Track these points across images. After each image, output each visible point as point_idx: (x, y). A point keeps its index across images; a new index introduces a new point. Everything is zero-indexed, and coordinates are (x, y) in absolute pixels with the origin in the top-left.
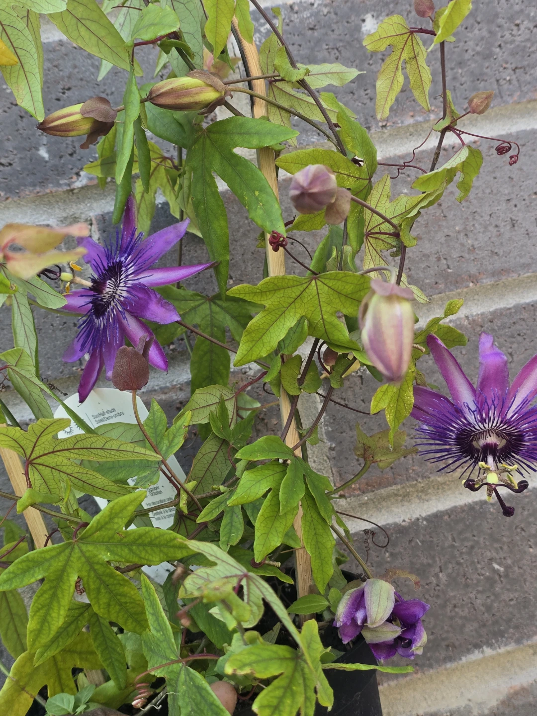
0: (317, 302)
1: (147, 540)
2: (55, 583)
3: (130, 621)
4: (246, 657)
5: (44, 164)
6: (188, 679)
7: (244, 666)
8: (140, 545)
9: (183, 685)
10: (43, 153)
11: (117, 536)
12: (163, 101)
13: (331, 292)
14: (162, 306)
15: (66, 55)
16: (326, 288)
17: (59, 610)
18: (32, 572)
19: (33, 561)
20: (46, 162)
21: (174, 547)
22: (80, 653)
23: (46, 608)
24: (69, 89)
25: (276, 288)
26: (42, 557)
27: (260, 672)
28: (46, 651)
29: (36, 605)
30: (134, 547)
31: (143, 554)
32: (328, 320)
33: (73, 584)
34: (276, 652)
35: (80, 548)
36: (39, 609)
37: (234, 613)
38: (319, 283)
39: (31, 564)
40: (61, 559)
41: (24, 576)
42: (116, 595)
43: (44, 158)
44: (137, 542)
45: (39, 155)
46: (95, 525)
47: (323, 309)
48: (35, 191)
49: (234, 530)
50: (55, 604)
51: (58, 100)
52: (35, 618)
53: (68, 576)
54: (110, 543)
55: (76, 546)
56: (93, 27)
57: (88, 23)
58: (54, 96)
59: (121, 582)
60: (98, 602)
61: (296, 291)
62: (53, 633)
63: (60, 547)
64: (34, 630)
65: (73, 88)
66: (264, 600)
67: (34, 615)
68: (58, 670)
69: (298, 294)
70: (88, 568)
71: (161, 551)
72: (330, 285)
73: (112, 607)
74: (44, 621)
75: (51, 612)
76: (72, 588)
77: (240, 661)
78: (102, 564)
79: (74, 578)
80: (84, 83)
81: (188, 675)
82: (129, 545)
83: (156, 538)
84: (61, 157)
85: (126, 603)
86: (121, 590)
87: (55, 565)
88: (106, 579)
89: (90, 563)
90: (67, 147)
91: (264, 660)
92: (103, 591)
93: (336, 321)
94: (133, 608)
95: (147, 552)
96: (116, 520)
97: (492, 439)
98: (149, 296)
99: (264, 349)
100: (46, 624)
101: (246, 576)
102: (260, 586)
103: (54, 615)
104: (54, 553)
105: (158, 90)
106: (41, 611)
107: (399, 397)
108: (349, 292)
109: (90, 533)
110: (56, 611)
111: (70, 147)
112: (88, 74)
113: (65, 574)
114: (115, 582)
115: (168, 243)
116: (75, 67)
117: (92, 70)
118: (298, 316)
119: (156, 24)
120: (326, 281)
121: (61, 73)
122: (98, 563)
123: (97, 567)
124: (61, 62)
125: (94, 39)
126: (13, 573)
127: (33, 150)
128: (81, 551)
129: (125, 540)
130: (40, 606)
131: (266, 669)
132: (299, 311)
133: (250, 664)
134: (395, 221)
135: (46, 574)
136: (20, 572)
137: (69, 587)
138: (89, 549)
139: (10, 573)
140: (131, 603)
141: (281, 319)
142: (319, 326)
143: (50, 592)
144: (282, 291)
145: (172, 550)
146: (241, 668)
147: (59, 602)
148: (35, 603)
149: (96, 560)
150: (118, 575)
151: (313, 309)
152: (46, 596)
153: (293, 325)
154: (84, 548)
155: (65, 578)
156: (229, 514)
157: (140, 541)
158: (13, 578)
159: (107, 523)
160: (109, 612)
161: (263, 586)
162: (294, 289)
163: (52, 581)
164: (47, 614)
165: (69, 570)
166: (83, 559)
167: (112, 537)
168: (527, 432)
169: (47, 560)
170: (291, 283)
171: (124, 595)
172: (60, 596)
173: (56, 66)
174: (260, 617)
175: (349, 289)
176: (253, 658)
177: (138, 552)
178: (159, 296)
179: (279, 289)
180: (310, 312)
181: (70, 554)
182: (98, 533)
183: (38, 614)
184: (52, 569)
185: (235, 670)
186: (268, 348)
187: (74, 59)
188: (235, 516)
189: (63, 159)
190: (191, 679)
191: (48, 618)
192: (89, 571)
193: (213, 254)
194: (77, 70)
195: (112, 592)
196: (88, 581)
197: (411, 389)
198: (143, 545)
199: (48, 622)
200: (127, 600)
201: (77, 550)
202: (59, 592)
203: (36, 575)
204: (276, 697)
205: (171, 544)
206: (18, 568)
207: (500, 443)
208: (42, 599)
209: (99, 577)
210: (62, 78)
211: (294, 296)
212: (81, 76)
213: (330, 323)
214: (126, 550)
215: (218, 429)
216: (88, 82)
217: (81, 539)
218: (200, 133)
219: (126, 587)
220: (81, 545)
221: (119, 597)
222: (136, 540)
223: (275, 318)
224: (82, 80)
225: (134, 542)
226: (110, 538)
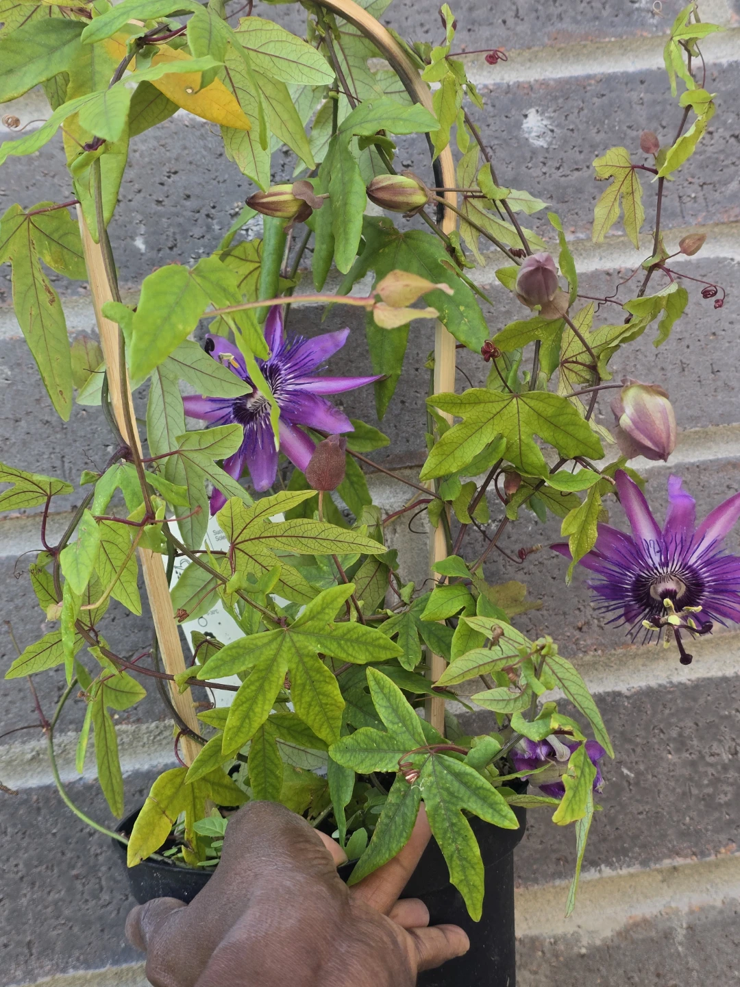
0: (516, 421)
1: (355, 636)
2: (264, 673)
3: (325, 726)
5: (139, 256)
8: (347, 640)
10: (140, 244)
11: (327, 627)
13: (532, 412)
14: (331, 414)
15: (176, 133)
16: (528, 408)
17: (264, 703)
18: (242, 659)
19: (243, 647)
20: (142, 254)
21: (380, 646)
23: (249, 702)
24: (175, 173)
30: (343, 643)
31: (350, 650)
32: (526, 441)
33: (283, 675)
35: (291, 638)
36: (242, 703)
38: (520, 401)
39: (241, 651)
40: (273, 647)
41: (234, 663)
42: (318, 694)
43: (139, 249)
44: (346, 637)
45: (135, 246)
46: (308, 613)
47: (522, 429)
48: (126, 287)
49: (411, 652)
50: (260, 698)
51: (162, 184)
52: (237, 713)
53: (278, 666)
54: (320, 635)
55: (287, 635)
58: (158, 180)
59: (328, 679)
60: (300, 700)
61: (496, 407)
62: (253, 731)
63: (273, 634)
64: (233, 728)
65: (180, 172)
67: (236, 709)
68: (194, 798)
69: (498, 410)
70: (298, 660)
71: (368, 650)
72: (532, 405)
73: (312, 708)
74: (246, 717)
75: (254, 706)
76: (282, 680)
78: (312, 657)
79: (284, 669)
80: (193, 167)
82: (337, 639)
83: (364, 635)
84: (159, 250)
85: (326, 704)
86: (325, 688)
87: (267, 653)
88: (313, 674)
89: (300, 655)
90: (167, 239)
92: (308, 687)
93: (533, 444)
95: (354, 649)
96: (327, 611)
97: (671, 585)
99: (455, 465)
100: (247, 721)
103: (258, 710)
104: (266, 640)
105: (378, 183)
107: (583, 529)
109: (302, 623)
110: (260, 705)
111: (171, 239)
112: (198, 157)
113: (276, 664)
114: (322, 679)
115: (325, 351)
116: (185, 148)
117: (205, 153)
118: (495, 433)
120: (529, 401)
121: (168, 154)
122: (308, 655)
123: (306, 660)
124: (169, 141)
126: (221, 659)
127: (129, 240)
128: (292, 640)
129: (336, 634)
130: (244, 700)
132: (497, 428)
134: (595, 352)
135: (256, 662)
136: (229, 658)
137: (278, 679)
138: (300, 640)
139: (218, 659)
140: (331, 705)
141: (477, 435)
142: (514, 446)
143: (257, 684)
144: (482, 405)
147: (264, 695)
149: (305, 652)
150: (325, 671)
151: (511, 427)
152: (253, 688)
153: (490, 441)
154: (295, 637)
155: (275, 668)
157: (349, 636)
158: (220, 665)
159: (319, 613)
160: (308, 713)
163: (261, 671)
164: (250, 709)
165: (280, 660)
166: (293, 650)
167: (323, 629)
168: (708, 582)
169: (258, 647)
170: (493, 398)
171: (327, 694)
172: (267, 688)
173: (163, 146)
175: (550, 411)
177: (346, 647)
178: (328, 403)
179: (480, 403)
180: (508, 431)
181: (282, 642)
182: (310, 623)
183: (240, 706)
184: (263, 658)
186: (459, 464)
187: (184, 139)
189: (161, 252)
191: (251, 713)
192: (298, 664)
194: (186, 152)
195: (316, 688)
196: (295, 675)
197: (595, 522)
198: (350, 641)
199: (249, 719)
200: (330, 701)
201: (288, 640)
202: (266, 684)
203: (245, 662)
205: (377, 643)
206: (227, 655)
207: (680, 591)
208: (248, 690)
209: (307, 672)
210: (169, 160)
211: (494, 411)
212: (191, 159)
213: (527, 445)
214: (335, 644)
216: (198, 166)
217: (293, 629)
218: (394, 237)
219: (330, 687)
220: (292, 634)
221: (321, 697)
222: (345, 634)
223: (470, 433)
224: (191, 163)
225: (342, 637)
226: (320, 630)
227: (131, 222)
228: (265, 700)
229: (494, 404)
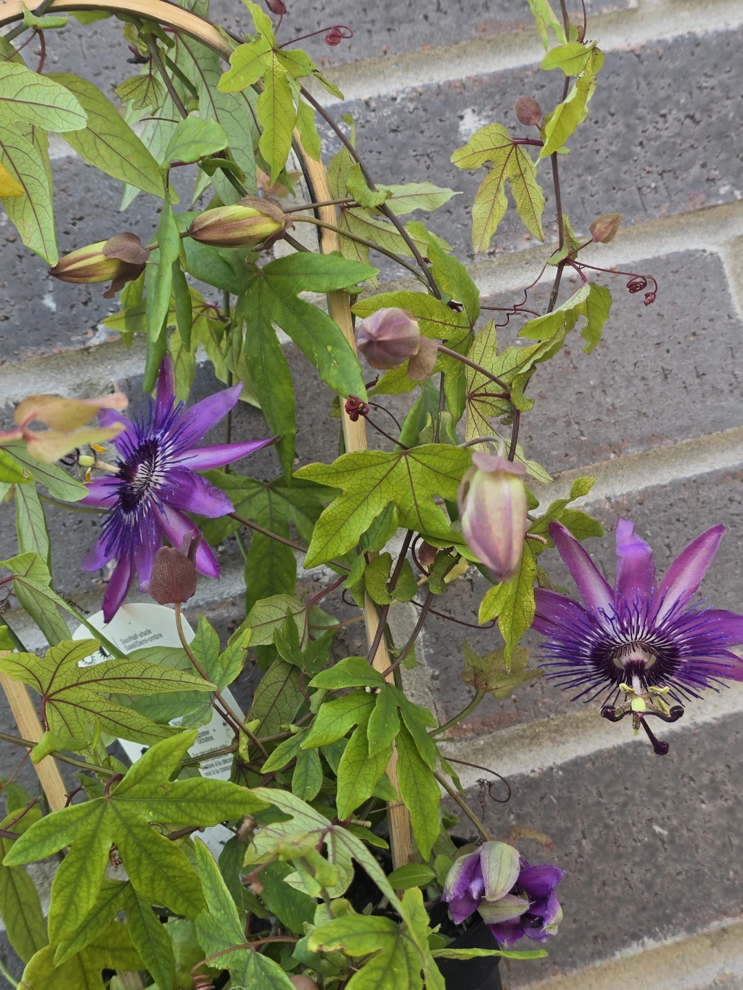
0: (408, 483)
1: (200, 795)
2: (83, 853)
3: (180, 901)
4: (334, 930)
5: (51, 316)
6: (258, 968)
7: (331, 941)
8: (191, 800)
9: (252, 977)
10: (49, 302)
11: (161, 789)
12: (207, 236)
13: (427, 470)
14: (210, 494)
15: (76, 175)
16: (420, 465)
17: (89, 888)
18: (53, 838)
19: (54, 825)
20: (53, 314)
21: (235, 802)
22: (113, 950)
23: (72, 886)
24: (81, 219)
25: (355, 466)
26: (65, 819)
27: (352, 948)
28: (70, 945)
29: (59, 882)
30: (183, 804)
31: (195, 813)
32: (423, 506)
33: (106, 853)
34: (371, 925)
35: (113, 806)
36: (62, 889)
37: (317, 875)
38: (410, 460)
39: (51, 829)
40: (90, 821)
41: (44, 844)
42: (161, 867)
43: (50, 309)
44: (188, 797)
45: (44, 306)
46: (133, 776)
47: (416, 493)
48: (39, 352)
49: (309, 782)
50: (84, 880)
51: (67, 233)
52: (58, 899)
53: (100, 843)
54: (152, 799)
55: (109, 805)
56: (115, 143)
57: (108, 139)
58: (62, 229)
59: (168, 850)
60: (138, 876)
61: (381, 471)
62: (81, 919)
63: (89, 806)
64: (57, 915)
65: (87, 218)
66: (353, 860)
67: (57, 896)
68: (85, 973)
69: (384, 474)
70: (125, 832)
71: (218, 808)
72: (425, 462)
73: (156, 883)
74: (70, 903)
75: (78, 890)
76: (106, 859)
77: (327, 935)
78: (143, 827)
79: (107, 846)
80: (100, 210)
81: (259, 964)
82: (177, 801)
83: (212, 791)
84: (72, 307)
85: (175, 877)
86: (168, 860)
87: (83, 829)
88: (149, 846)
89: (128, 824)
90: (80, 294)
91: (357, 934)
92: (145, 861)
93: (433, 508)
94: (184, 883)
95: (200, 809)
96: (159, 769)
97: (637, 655)
98: (194, 482)
99: (343, 546)
100: (73, 907)
101: (330, 830)
102: (349, 842)
103: (83, 894)
104: (81, 814)
105: (202, 222)
106: (66, 890)
107: (516, 602)
108: (449, 470)
109: (126, 786)
110: (84, 889)
111: (84, 293)
112: (105, 198)
113: (96, 840)
114: (160, 850)
115: (216, 414)
116: (88, 190)
117: (111, 193)
118: (385, 502)
119: (199, 142)
120: (419, 457)
121: (70, 199)
122: (138, 825)
123: (136, 831)
124: (70, 184)
125: (117, 159)
126: (29, 841)
127: (36, 299)
128: (116, 810)
129: (173, 794)
130: (64, 884)
131: (359, 944)
132: (385, 495)
133: (339, 939)
134: (504, 380)
135: (71, 842)
136: (37, 839)
137: (102, 857)
138: (126, 807)
139: (25, 841)
140: (181, 877)
141: (363, 507)
142: (412, 513)
143: (78, 865)
144: (364, 471)
145: (232, 806)
146: (328, 943)
147: (88, 877)
148: (58, 879)
149: (134, 821)
150: (164, 841)
151: (404, 493)
152: (73, 870)
153: (378, 513)
154: (119, 806)
155: (96, 845)
156: (303, 762)
157: (191, 796)
158: (29, 847)
159: (148, 773)
160: (153, 889)
161: (353, 842)
162: (379, 468)
163: (79, 850)
164: (74, 893)
165: (101, 835)
166: (118, 821)
167: (156, 792)
168: (682, 645)
169: (71, 823)
170: (375, 460)
171: (171, 867)
172: (90, 869)
173: (63, 190)
174: (350, 882)
175: (448, 466)
176: (343, 931)
177: (188, 810)
178: (206, 482)
179: (360, 468)
180: (400, 497)
181: (102, 814)
182: (137, 787)
183: (62, 894)
184: (79, 835)
185: (321, 946)
186: (347, 544)
187: (87, 180)
188: (310, 764)
189: (75, 309)
190: (263, 969)
191: (76, 899)
192: (127, 836)
193: (275, 427)
194: (90, 194)
195: (156, 862)
196: (125, 849)
197: (531, 591)
198: (194, 800)
199: (75, 905)
200: (176, 873)
201: (110, 810)
202: (89, 865)
203: (59, 843)
204: (373, 981)
205: (231, 798)
206: (36, 835)
207: (650, 661)
208: (67, 874)
209: (139, 843)
210: (72, 205)
211: (379, 476)
212: (97, 202)
213: (426, 510)
214: (173, 808)
215: (286, 652)
216: (105, 209)
217: (116, 794)
218: (255, 275)
219: (174, 857)
220: (115, 802)
221: (165, 870)
222: (186, 794)
223: (355, 506)
224: (97, 206)
225: (183, 797)
226: (152, 793)
227: (36, 279)
228: (90, 881)
229: (378, 468)
